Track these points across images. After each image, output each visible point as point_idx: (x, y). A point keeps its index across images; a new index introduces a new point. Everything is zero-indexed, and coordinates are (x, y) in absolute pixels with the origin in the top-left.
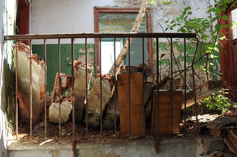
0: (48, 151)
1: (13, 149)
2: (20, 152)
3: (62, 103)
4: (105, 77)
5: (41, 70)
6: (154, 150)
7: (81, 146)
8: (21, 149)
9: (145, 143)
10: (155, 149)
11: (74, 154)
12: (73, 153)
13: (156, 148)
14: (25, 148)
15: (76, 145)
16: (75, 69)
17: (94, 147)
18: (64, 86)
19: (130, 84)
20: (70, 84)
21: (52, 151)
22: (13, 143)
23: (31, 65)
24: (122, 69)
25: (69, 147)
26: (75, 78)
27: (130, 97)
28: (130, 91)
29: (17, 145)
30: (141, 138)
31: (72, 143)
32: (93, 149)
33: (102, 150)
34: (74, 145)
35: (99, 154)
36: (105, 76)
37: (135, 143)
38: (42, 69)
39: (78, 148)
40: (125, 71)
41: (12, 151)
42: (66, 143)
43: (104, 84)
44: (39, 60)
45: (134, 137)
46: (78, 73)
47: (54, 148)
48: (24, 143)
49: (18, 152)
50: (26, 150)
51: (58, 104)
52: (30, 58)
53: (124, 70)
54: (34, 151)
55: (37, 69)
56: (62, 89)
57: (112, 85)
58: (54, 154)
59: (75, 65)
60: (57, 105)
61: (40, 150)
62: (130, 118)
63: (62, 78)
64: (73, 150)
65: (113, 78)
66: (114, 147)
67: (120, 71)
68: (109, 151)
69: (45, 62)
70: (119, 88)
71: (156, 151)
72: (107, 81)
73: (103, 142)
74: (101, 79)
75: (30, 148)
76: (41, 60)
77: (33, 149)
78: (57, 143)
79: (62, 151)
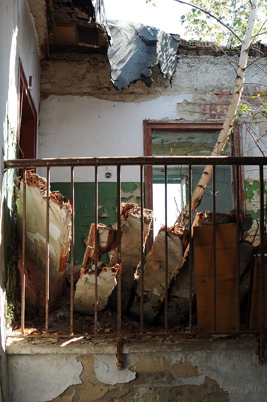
0: (75, 357)
1: (15, 353)
2: (28, 357)
3: (100, 275)
4: (174, 231)
5: (65, 219)
6: (255, 357)
7: (130, 349)
8: (29, 353)
9: (241, 346)
10: (258, 356)
11: (120, 362)
12: (117, 360)
13: (259, 354)
14: (36, 350)
15: (122, 346)
16: (122, 217)
17: (154, 351)
18: (104, 245)
19: (215, 242)
20: (114, 243)
21: (82, 356)
22: (15, 343)
23: (48, 210)
24: (202, 218)
25: (111, 350)
26: (122, 232)
27: (215, 264)
28: (215, 254)
29: (22, 345)
30: (232, 337)
31: (115, 344)
32: (151, 354)
33: (166, 357)
34: (120, 348)
35: (161, 363)
36: (173, 229)
37: (223, 345)
38: (67, 216)
39: (127, 353)
40: (207, 221)
41: (13, 355)
42: (106, 344)
43: (171, 244)
44: (62, 202)
45: (221, 336)
46: (128, 225)
47: (84, 351)
48: (33, 343)
49: (25, 358)
50: (37, 354)
51: (93, 276)
52: (48, 198)
53: (205, 219)
54: (52, 355)
55: (58, 217)
56: (100, 251)
57: (185, 246)
58: (86, 362)
59: (123, 210)
60: (92, 278)
61: (60, 354)
62: (215, 302)
63: (101, 231)
64: (117, 356)
65: (187, 234)
66: (188, 352)
67: (199, 222)
68: (179, 359)
69: (72, 204)
70: (197, 250)
71: (260, 359)
72: (177, 238)
73: (169, 342)
74: (167, 234)
75: (44, 351)
76: (66, 201)
77: (49, 352)
78: (91, 343)
79: (99, 357)
